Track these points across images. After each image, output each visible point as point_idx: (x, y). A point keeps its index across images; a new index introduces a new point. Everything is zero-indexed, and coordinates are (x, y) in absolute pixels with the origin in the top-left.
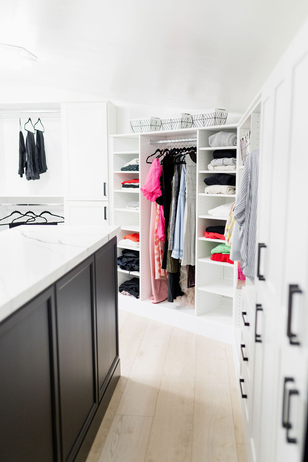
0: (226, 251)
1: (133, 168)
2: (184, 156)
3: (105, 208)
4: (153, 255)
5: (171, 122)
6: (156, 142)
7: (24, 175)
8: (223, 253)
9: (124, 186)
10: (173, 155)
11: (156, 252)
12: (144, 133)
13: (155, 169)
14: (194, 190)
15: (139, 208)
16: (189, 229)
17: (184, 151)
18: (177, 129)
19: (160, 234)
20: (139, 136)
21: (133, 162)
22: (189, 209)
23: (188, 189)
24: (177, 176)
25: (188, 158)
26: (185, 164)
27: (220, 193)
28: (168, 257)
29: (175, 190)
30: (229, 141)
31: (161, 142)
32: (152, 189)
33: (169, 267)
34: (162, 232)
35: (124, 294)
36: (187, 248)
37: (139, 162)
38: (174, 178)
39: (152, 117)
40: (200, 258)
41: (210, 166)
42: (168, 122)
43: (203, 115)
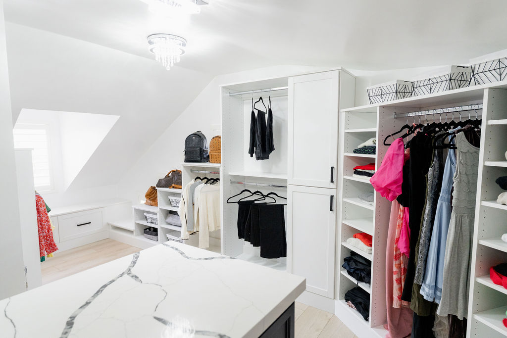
1: (369, 151)
2: (453, 135)
3: (332, 197)
4: (391, 273)
5: (431, 83)
6: (403, 115)
9: (356, 172)
10: (429, 134)
11: (395, 269)
12: (386, 103)
14: (472, 194)
15: (374, 203)
16: (456, 256)
17: (452, 127)
18: (441, 91)
19: (403, 248)
20: (378, 108)
21: (369, 143)
22: (458, 224)
23: (459, 192)
24: (437, 166)
25: (461, 139)
26: (455, 148)
28: (415, 289)
29: (432, 189)
31: (411, 114)
33: (415, 304)
34: (404, 245)
35: (349, 306)
36: (450, 287)
37: (377, 142)
38: (430, 170)
39: (398, 81)
42: (425, 84)
43: (499, 61)
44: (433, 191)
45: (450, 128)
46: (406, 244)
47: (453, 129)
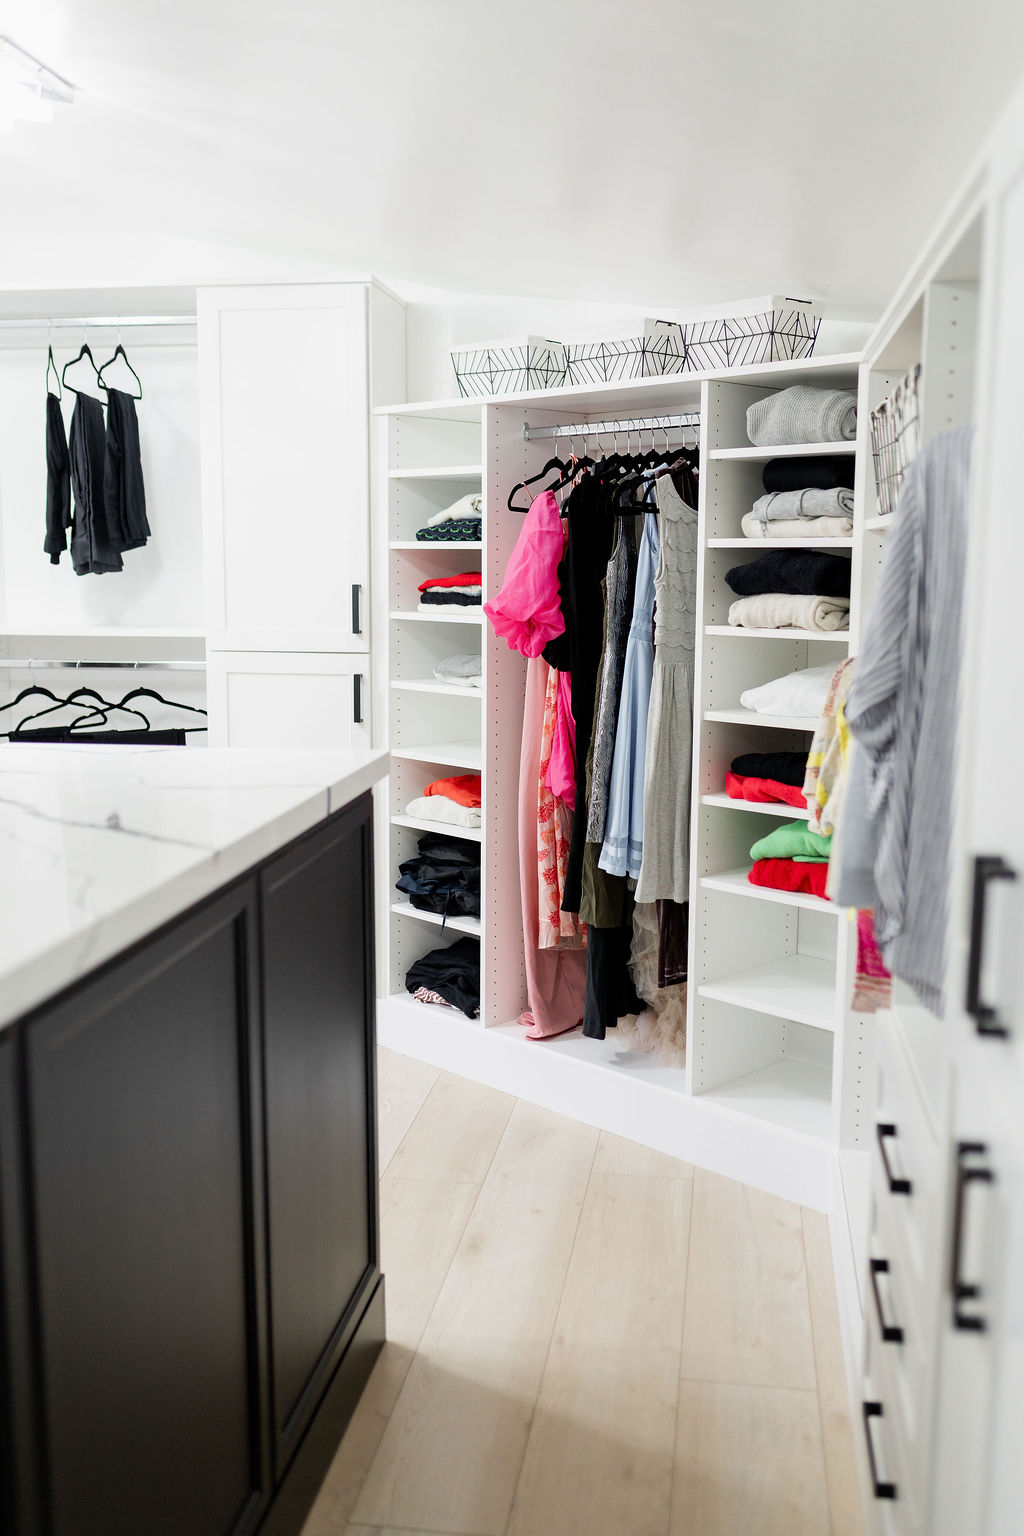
0: (809, 850)
1: (461, 532)
2: (650, 482)
3: (357, 678)
4: (533, 857)
5: (604, 355)
6: (545, 433)
7: (66, 556)
8: (796, 859)
9: (428, 598)
10: (607, 479)
11: (541, 846)
12: (500, 398)
13: (541, 532)
14: (690, 613)
15: (482, 681)
16: (667, 762)
17: (652, 464)
18: (626, 379)
19: (559, 782)
20: (484, 411)
21: (461, 509)
22: (667, 687)
23: (666, 611)
24: (624, 557)
25: (664, 491)
26: (655, 511)
27: (790, 625)
28: (588, 867)
29: (615, 612)
30: (825, 424)
31: (566, 431)
32: (526, 608)
33: (590, 905)
34: (564, 774)
35: (422, 1001)
36: (659, 834)
37: (484, 507)
38: (611, 565)
39: (531, 338)
40: (706, 873)
41: (750, 522)
42: (593, 355)
43: (725, 324)
44: (618, 617)
45: (649, 468)
46: (568, 769)
47: (655, 467)
